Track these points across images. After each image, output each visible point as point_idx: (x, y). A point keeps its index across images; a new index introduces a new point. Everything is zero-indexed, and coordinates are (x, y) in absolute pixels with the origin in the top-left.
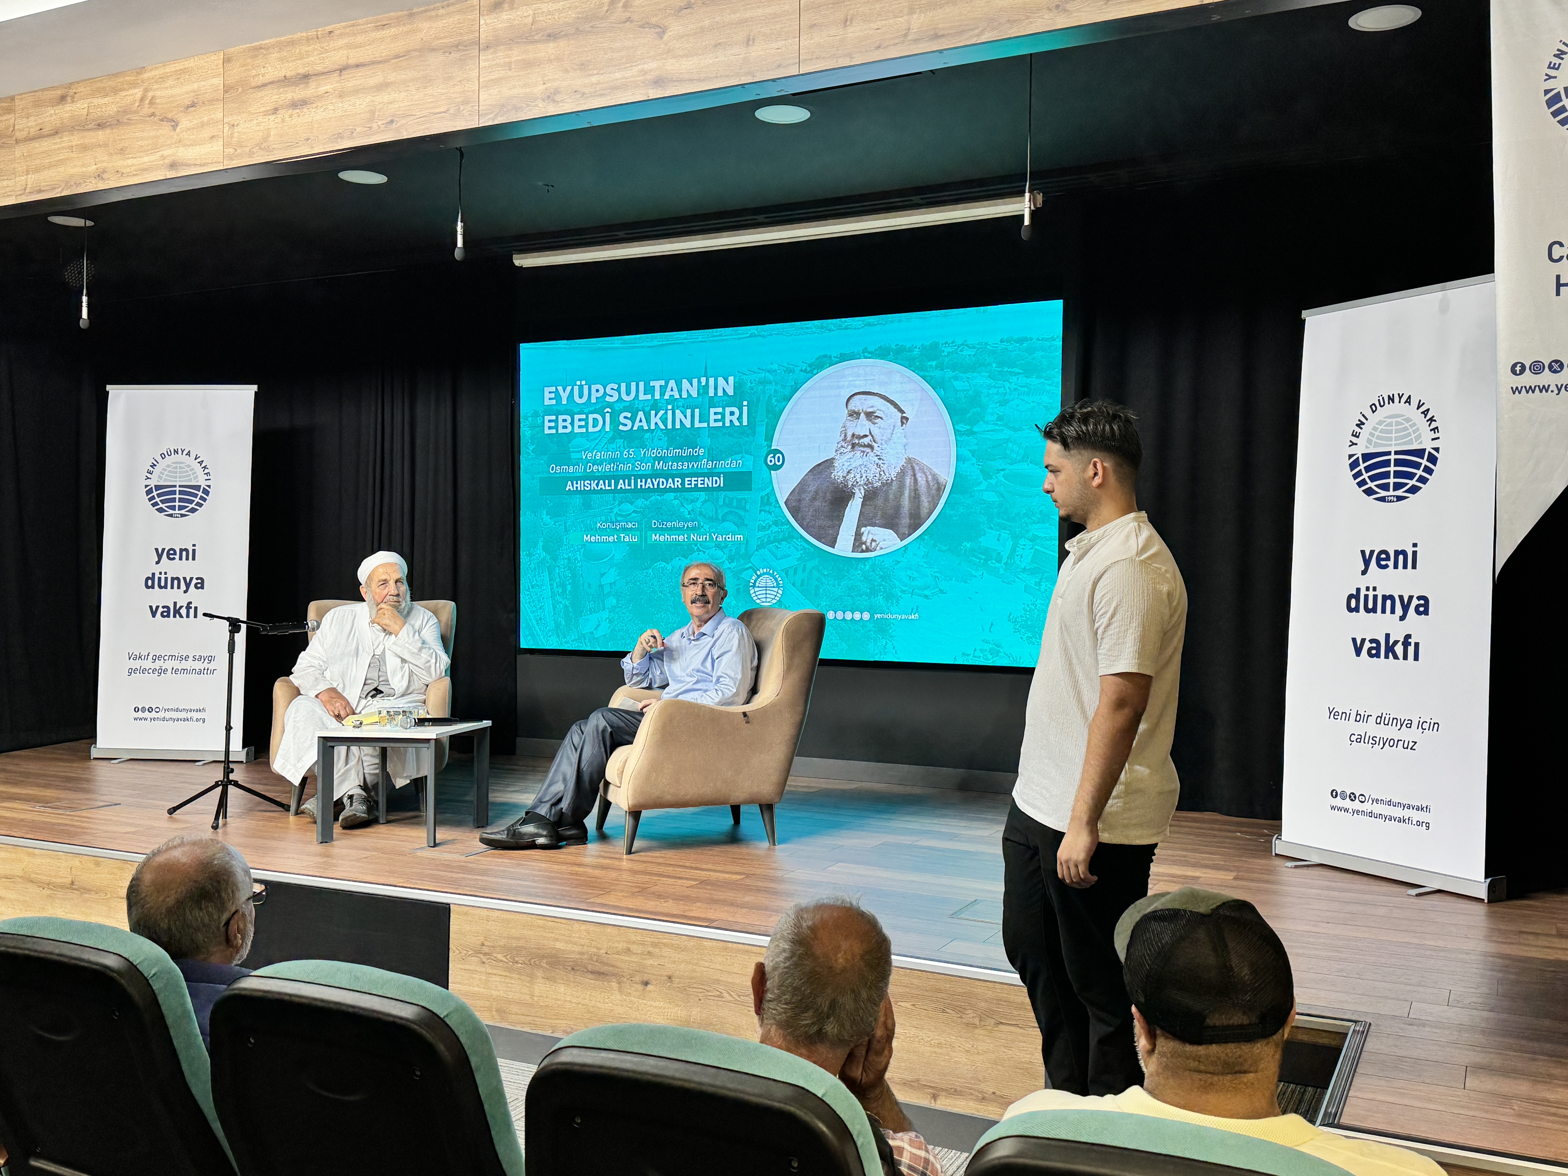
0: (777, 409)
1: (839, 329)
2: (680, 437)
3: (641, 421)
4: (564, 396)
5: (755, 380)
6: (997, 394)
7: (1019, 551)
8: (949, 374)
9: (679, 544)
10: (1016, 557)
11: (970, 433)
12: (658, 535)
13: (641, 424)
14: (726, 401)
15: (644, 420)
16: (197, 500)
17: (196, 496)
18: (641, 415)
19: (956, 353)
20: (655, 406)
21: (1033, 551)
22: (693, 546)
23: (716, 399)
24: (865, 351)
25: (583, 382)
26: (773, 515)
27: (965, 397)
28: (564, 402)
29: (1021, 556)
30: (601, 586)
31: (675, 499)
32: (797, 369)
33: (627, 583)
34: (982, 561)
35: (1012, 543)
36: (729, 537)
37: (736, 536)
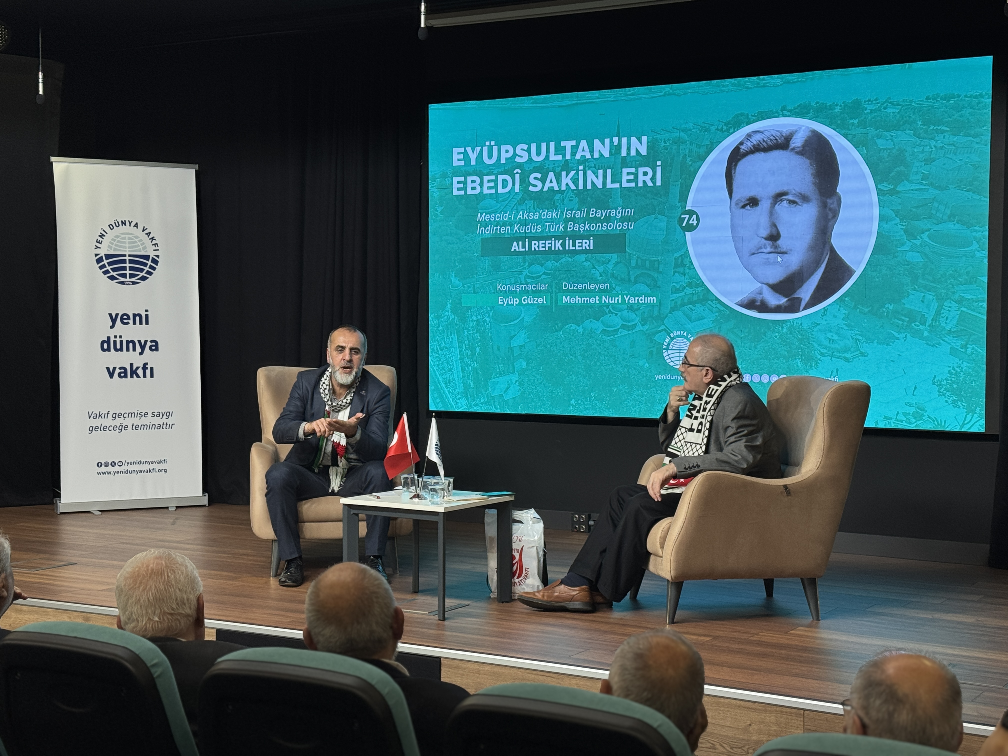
0: (692, 169)
1: (757, 87)
2: (592, 198)
3: (551, 182)
4: (473, 157)
5: (669, 140)
6: (923, 152)
7: (945, 313)
8: (872, 131)
9: (591, 306)
10: (941, 319)
11: (893, 192)
12: (569, 297)
13: (551, 185)
14: (638, 161)
15: (554, 180)
16: (147, 269)
17: (145, 265)
18: (551, 175)
19: (880, 110)
20: (566, 166)
21: (959, 313)
22: (605, 308)
23: (628, 159)
24: (784, 109)
25: (493, 143)
26: (687, 276)
27: (889, 155)
28: (473, 163)
29: (947, 318)
30: (511, 349)
31: (586, 260)
32: (713, 129)
33: (537, 346)
34: (905, 323)
35: (936, 304)
36: (642, 300)
37: (649, 299)
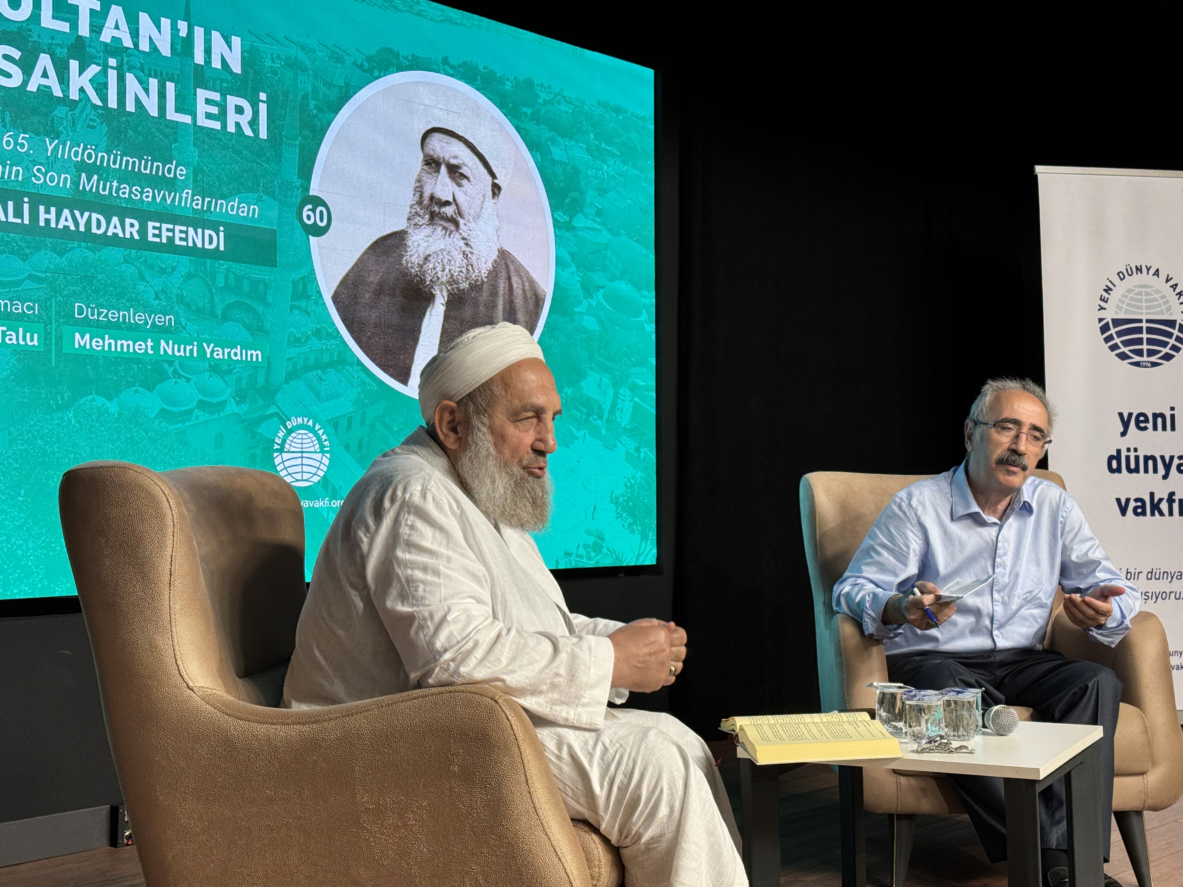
0: (318, 123)
3: (45, 75)
5: (279, 57)
6: (596, 177)
8: (546, 133)
9: (134, 359)
11: (569, 227)
12: (87, 337)
13: (45, 82)
14: (225, 81)
15: (52, 74)
18: (46, 60)
20: (80, 51)
22: (166, 366)
23: (208, 73)
24: (445, 61)
26: (313, 317)
29: (622, 411)
31: (127, 262)
32: (348, 61)
34: (584, 416)
35: (612, 391)
36: (237, 354)
37: (249, 353)
